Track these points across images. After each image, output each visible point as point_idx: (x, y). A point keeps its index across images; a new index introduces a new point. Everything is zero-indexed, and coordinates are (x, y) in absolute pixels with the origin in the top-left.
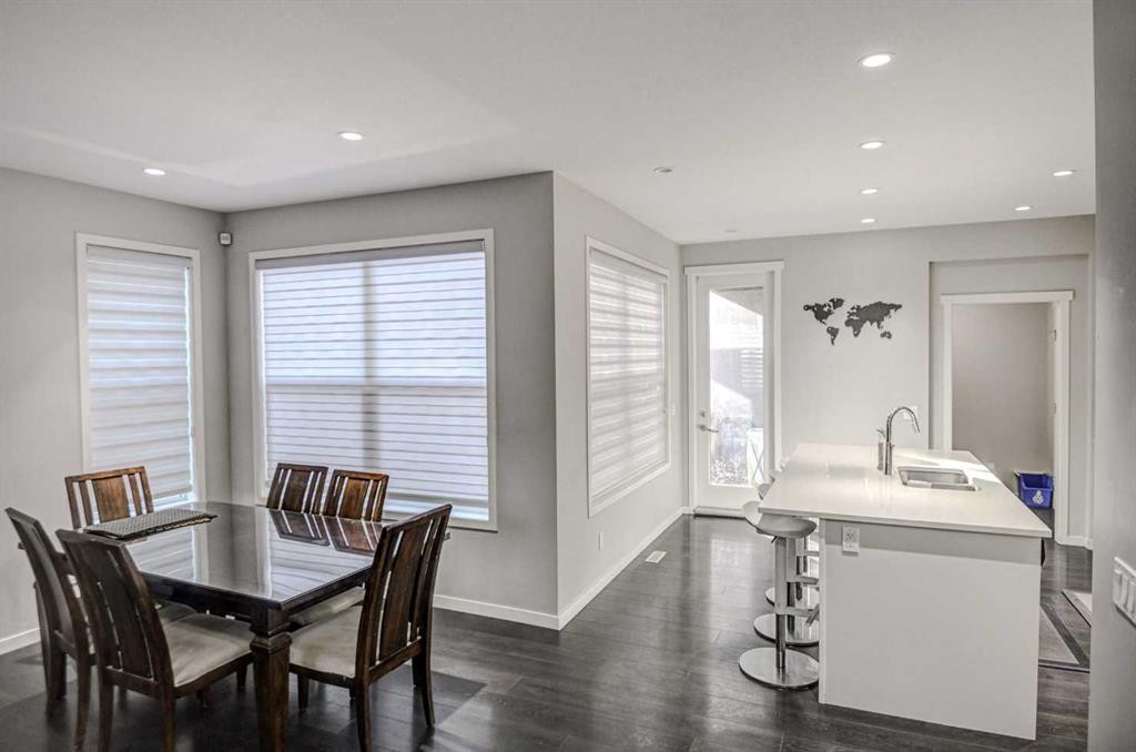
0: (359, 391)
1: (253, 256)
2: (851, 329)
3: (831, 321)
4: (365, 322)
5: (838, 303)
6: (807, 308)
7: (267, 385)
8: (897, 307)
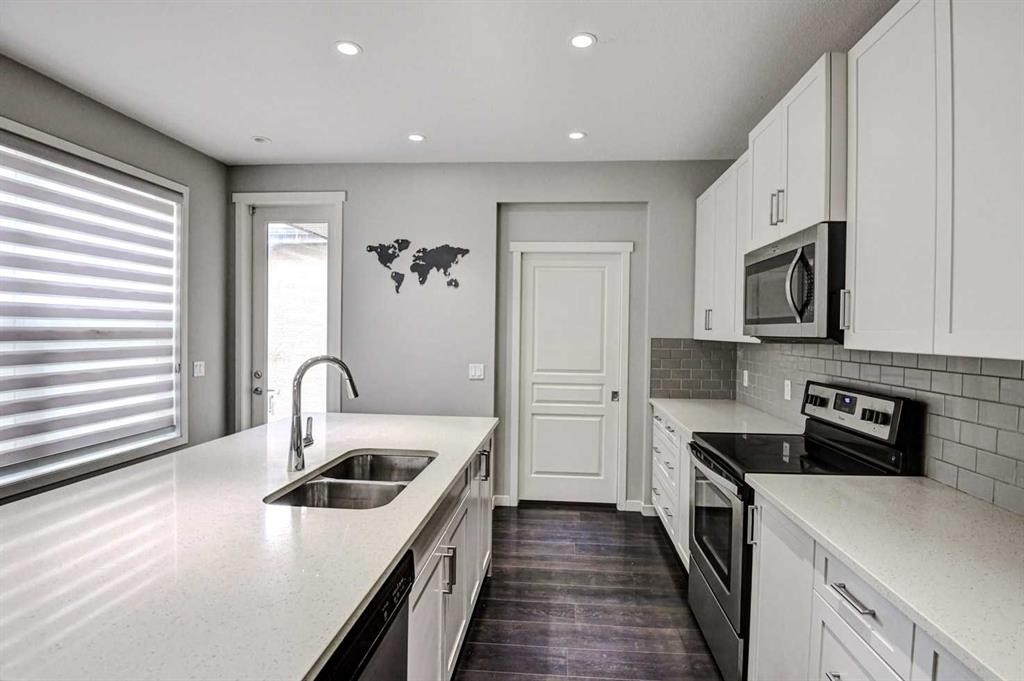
2: (416, 275)
3: (396, 266)
5: (403, 244)
6: (371, 249)
8: (465, 252)
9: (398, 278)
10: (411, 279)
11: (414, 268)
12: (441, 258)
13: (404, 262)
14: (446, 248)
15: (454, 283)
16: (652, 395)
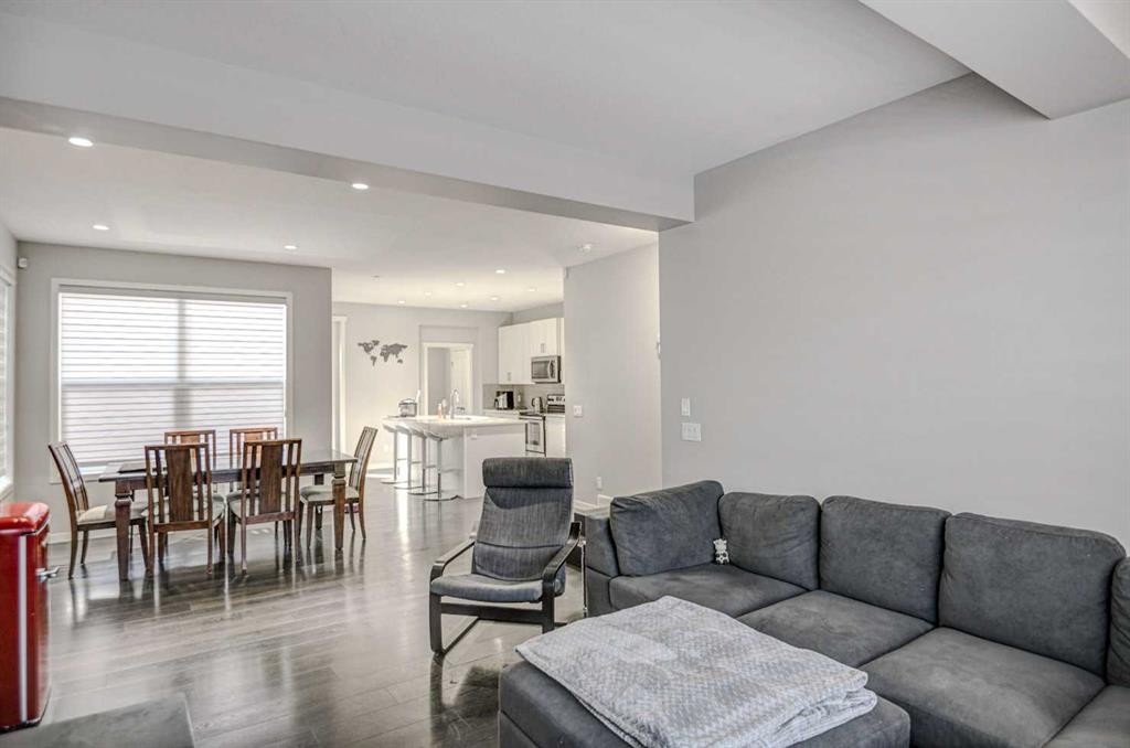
0: (172, 387)
1: (55, 282)
2: (383, 358)
3: (373, 353)
4: (180, 340)
5: (376, 343)
6: (360, 344)
7: (63, 385)
8: (405, 347)
9: (374, 359)
10: (380, 359)
11: (382, 354)
12: (395, 349)
13: (376, 352)
14: (396, 345)
15: (400, 361)
16: (484, 408)
